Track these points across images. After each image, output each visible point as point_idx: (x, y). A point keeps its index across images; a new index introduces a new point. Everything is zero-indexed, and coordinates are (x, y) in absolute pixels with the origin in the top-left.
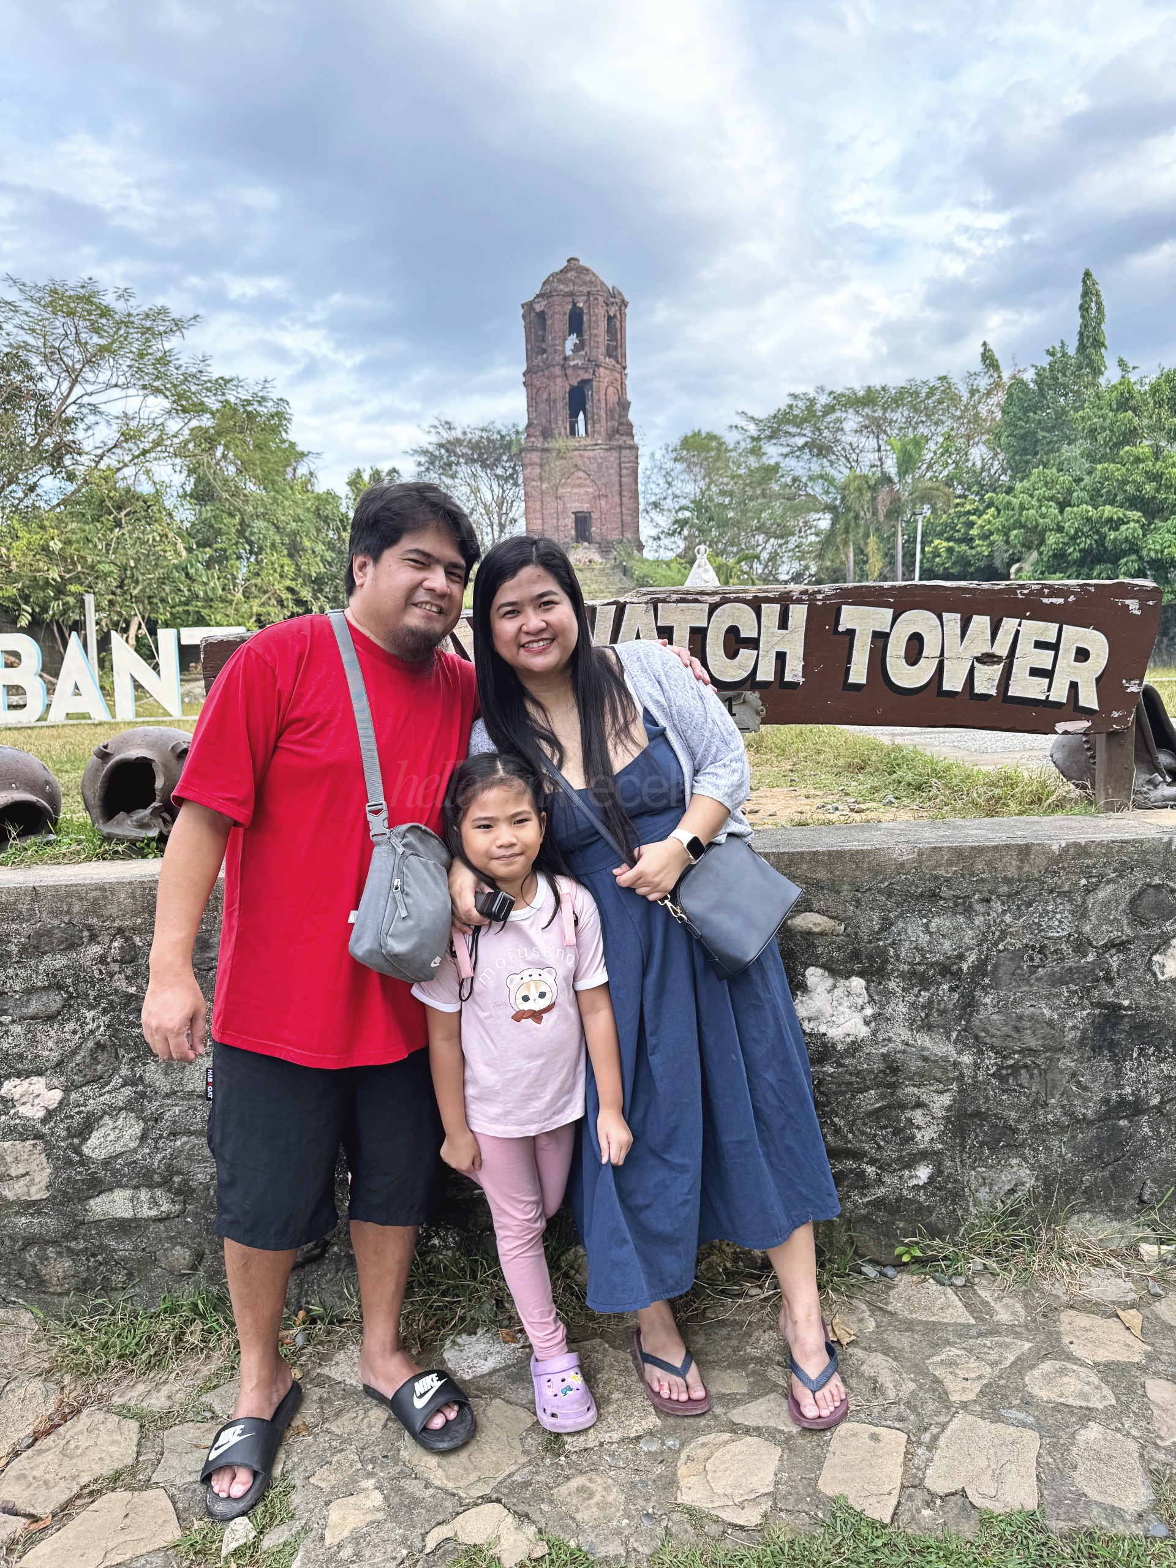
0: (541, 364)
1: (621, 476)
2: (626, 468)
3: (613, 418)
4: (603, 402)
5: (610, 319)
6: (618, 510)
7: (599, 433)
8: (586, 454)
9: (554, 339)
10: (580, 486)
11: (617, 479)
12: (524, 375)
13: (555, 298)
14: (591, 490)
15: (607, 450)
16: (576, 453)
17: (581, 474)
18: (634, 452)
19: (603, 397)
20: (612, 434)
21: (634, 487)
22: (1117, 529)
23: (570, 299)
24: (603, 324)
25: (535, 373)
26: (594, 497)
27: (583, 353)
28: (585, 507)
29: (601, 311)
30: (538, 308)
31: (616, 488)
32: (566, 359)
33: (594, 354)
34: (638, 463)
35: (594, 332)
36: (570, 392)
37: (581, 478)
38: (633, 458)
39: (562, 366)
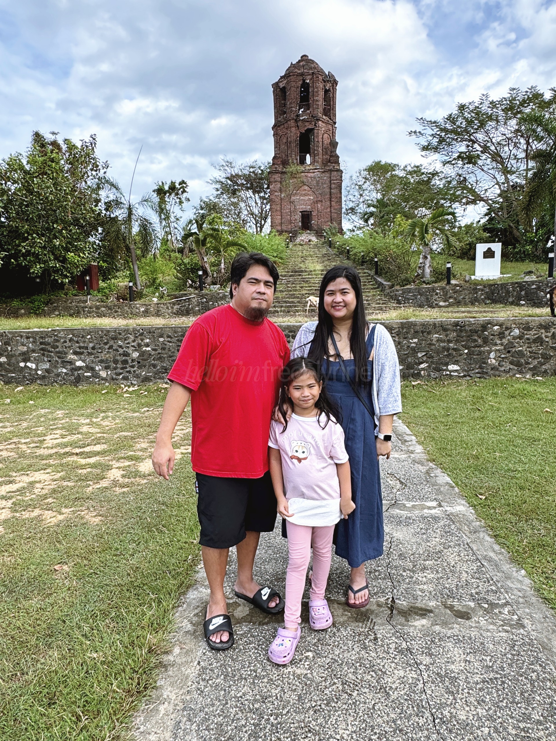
0: (283, 120)
1: (331, 189)
2: (334, 184)
3: (326, 153)
4: (321, 143)
5: (326, 91)
6: (329, 210)
7: (318, 162)
8: (309, 175)
9: (291, 103)
10: (305, 195)
11: (328, 190)
12: (273, 128)
14: (312, 198)
15: (323, 172)
16: (303, 174)
17: (306, 188)
18: (339, 173)
19: (320, 140)
20: (325, 163)
21: (339, 195)
23: (301, 78)
24: (322, 93)
25: (279, 126)
26: (314, 202)
27: (308, 111)
28: (308, 208)
29: (321, 86)
30: (281, 85)
31: (328, 196)
32: (298, 116)
33: (315, 112)
34: (342, 180)
35: (316, 98)
36: (300, 137)
37: (305, 190)
38: (338, 177)
39: (296, 120)
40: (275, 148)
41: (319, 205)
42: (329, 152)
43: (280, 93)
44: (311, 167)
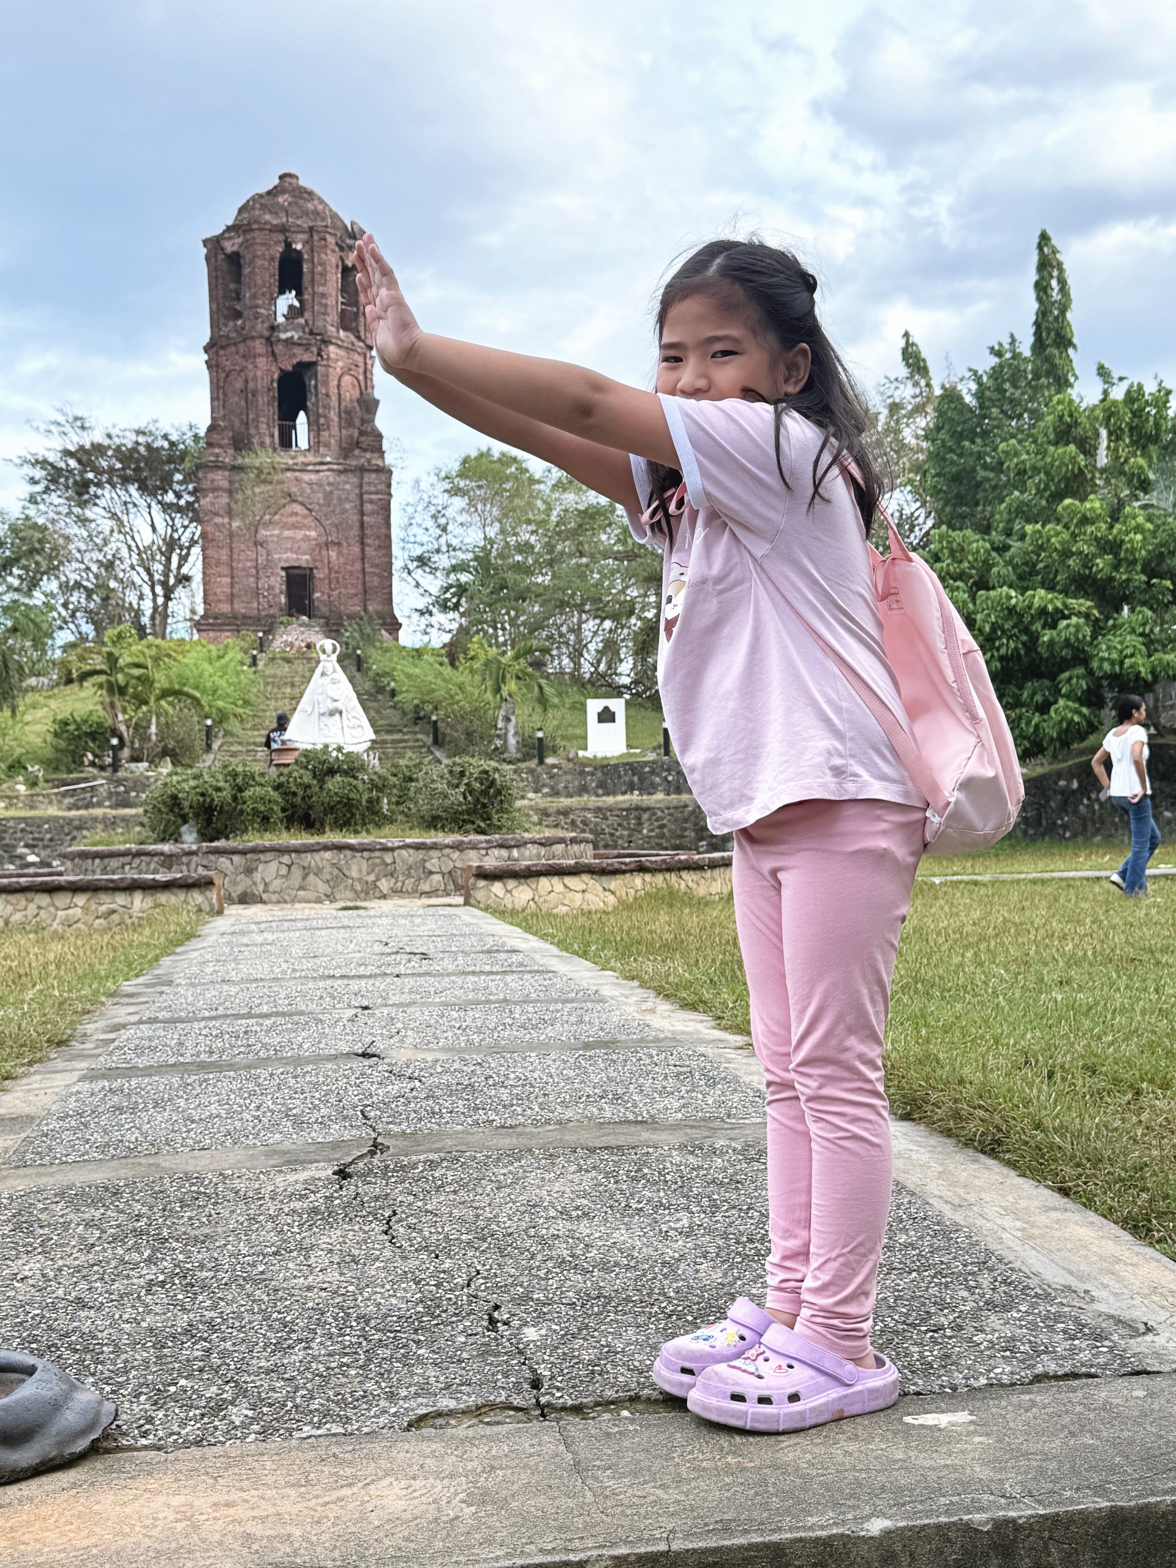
0: (234, 335)
1: (362, 513)
2: (371, 502)
3: (350, 424)
4: (334, 398)
5: (347, 272)
6: (358, 566)
7: (327, 445)
8: (306, 477)
9: (254, 296)
10: (294, 527)
11: (354, 518)
12: (206, 349)
13: (256, 234)
14: (313, 534)
15: (340, 472)
16: (289, 474)
17: (298, 508)
18: (383, 477)
19: (333, 391)
20: (348, 449)
21: (384, 531)
22: (1054, 626)
23: (281, 237)
24: (334, 279)
25: (223, 347)
26: (319, 545)
27: (302, 321)
28: (304, 560)
29: (332, 258)
30: (230, 247)
31: (355, 532)
32: (273, 328)
33: (320, 323)
34: (390, 495)
35: (321, 289)
36: (281, 381)
37: (296, 514)
38: (382, 487)
39: (268, 339)
40: (212, 399)
41: (333, 554)
42: (357, 422)
43: (225, 266)
44: (311, 458)
